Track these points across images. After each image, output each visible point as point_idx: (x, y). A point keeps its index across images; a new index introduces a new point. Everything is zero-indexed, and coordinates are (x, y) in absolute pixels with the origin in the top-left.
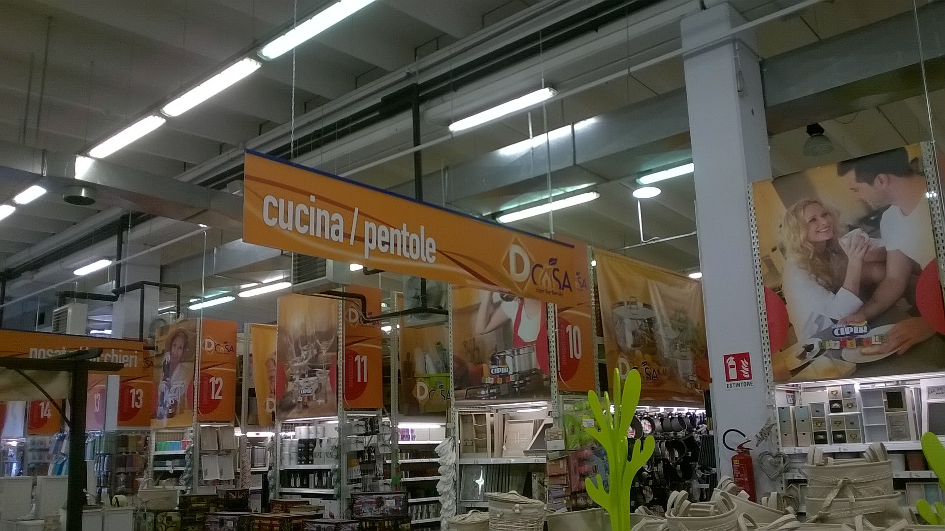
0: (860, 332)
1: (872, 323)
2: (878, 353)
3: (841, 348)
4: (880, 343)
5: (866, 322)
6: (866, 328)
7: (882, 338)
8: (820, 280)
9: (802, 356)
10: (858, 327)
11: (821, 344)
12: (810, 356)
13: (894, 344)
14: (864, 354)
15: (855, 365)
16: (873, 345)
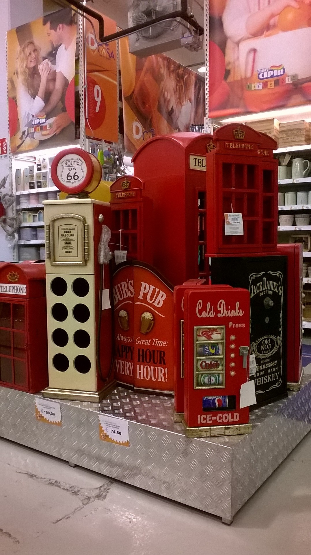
0: (42, 122)
1: (48, 117)
2: (49, 134)
3: (34, 132)
4: (50, 128)
5: (45, 116)
6: (45, 119)
7: (51, 125)
8: (29, 91)
9: (21, 138)
10: (42, 119)
11: (28, 130)
12: (24, 137)
13: (55, 128)
14: (43, 135)
15: (39, 141)
16: (47, 130)
